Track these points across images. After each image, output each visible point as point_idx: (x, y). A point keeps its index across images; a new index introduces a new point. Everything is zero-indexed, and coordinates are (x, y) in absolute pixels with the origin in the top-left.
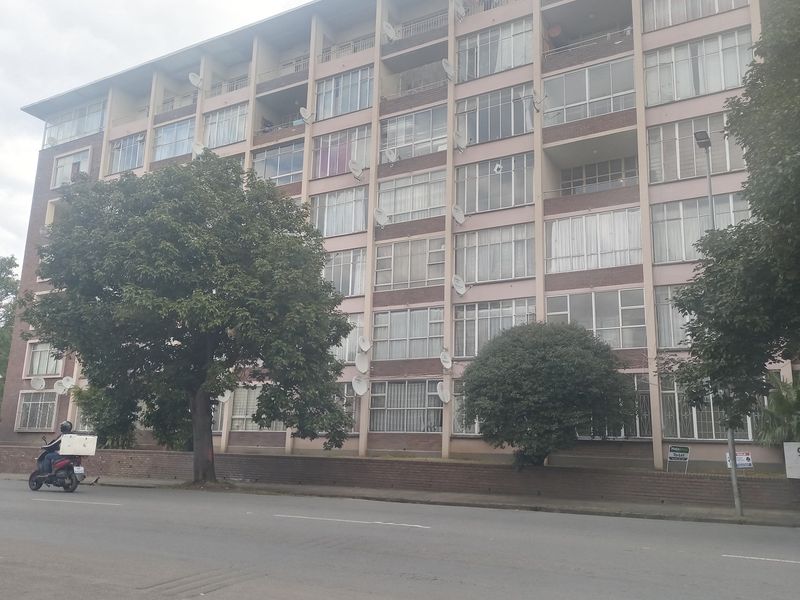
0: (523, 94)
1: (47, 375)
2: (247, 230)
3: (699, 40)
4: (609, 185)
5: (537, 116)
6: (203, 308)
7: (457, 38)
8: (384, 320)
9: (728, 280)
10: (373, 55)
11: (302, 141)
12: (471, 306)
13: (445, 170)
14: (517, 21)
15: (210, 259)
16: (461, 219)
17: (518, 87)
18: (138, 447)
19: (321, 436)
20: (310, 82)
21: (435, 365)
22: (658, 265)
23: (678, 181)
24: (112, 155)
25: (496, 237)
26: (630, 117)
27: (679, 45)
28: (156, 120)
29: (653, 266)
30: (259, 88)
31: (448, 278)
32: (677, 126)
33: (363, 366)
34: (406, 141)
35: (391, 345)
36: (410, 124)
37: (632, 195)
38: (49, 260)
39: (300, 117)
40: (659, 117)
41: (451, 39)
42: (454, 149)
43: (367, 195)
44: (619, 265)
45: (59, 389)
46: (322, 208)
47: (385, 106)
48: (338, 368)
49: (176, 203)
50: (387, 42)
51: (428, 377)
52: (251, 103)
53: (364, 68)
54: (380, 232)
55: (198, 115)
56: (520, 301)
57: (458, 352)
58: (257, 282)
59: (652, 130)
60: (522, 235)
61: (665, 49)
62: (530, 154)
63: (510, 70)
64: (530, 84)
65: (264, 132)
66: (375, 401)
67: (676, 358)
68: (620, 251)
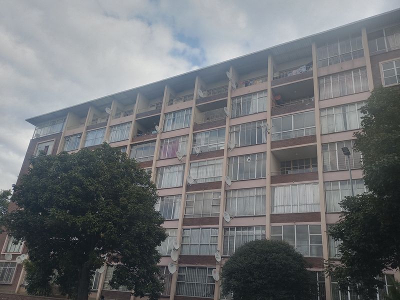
0: (262, 125)
1: (14, 252)
2: (119, 183)
3: (346, 105)
4: (304, 171)
5: (268, 136)
6: (90, 221)
7: (232, 98)
8: (188, 233)
9: (356, 223)
10: (192, 103)
11: (155, 141)
12: (232, 229)
13: (223, 158)
14: (260, 92)
15: (98, 196)
16: (229, 183)
17: (260, 121)
18: (54, 296)
19: (146, 296)
20: (162, 114)
21: (211, 259)
22: (328, 213)
23: (338, 171)
24: (65, 143)
25: (247, 193)
26: (313, 138)
27: (337, 107)
28: (88, 128)
29: (326, 213)
30: (137, 116)
31: (221, 213)
32: (336, 144)
33: (175, 258)
34: (205, 144)
35: (190, 247)
36: (208, 136)
37: (314, 177)
38: (18, 193)
39: (156, 130)
40: (327, 140)
41: (229, 98)
42: (228, 149)
43: (184, 168)
44: (308, 212)
45: (18, 261)
46: (162, 174)
47: (196, 127)
48: (158, 258)
49: (84, 167)
50: (199, 98)
51: (208, 266)
52: (133, 122)
53: (187, 109)
54: (189, 187)
55: (107, 127)
56: (258, 227)
57: (225, 253)
58: (119, 210)
59: (324, 146)
60: (260, 193)
61: (330, 108)
62: (265, 153)
63: (256, 113)
64: (265, 120)
65: (138, 136)
66: (180, 277)
67: (334, 264)
68: (309, 204)
